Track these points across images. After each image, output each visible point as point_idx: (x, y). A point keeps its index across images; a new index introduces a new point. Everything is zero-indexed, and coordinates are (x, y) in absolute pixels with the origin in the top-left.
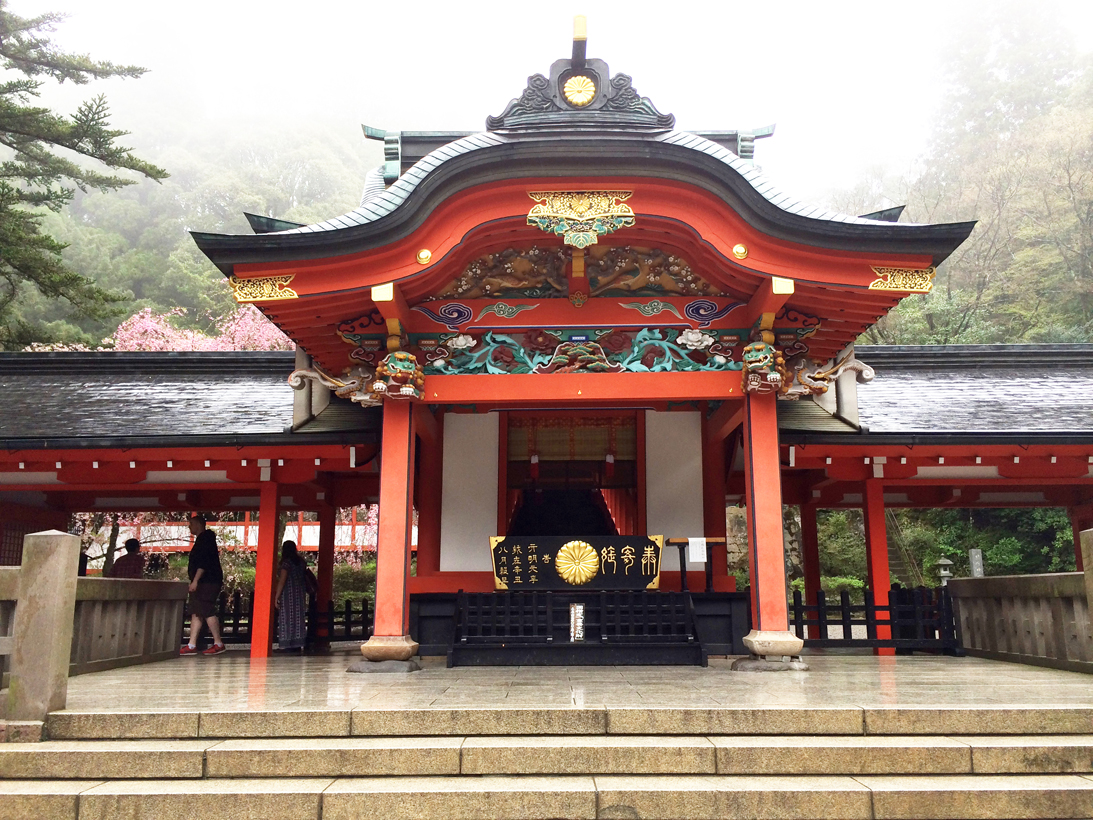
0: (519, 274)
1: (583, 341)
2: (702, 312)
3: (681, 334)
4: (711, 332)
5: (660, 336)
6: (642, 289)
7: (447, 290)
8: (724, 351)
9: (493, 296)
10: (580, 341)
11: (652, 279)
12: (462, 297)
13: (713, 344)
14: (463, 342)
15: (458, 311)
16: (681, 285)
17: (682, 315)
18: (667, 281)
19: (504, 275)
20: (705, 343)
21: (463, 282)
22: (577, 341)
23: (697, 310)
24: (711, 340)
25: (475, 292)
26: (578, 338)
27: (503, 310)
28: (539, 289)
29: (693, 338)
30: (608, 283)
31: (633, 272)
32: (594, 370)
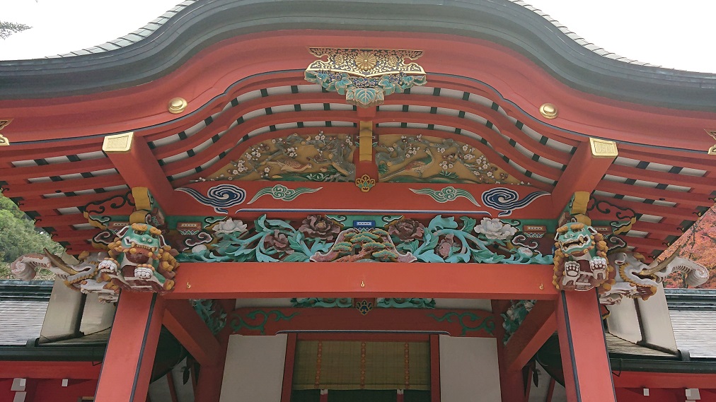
1: (369, 227)
2: (501, 200)
3: (478, 223)
4: (513, 221)
5: (456, 225)
6: (434, 176)
7: (221, 172)
8: (529, 242)
10: (365, 227)
11: (445, 167)
13: (516, 234)
14: (229, 227)
15: (229, 193)
16: (477, 173)
17: (480, 202)
18: (461, 170)
19: (286, 159)
20: (507, 233)
21: (240, 164)
22: (362, 227)
23: (496, 198)
24: (514, 231)
25: (252, 175)
26: (364, 224)
27: (281, 192)
28: (324, 174)
29: (493, 228)
30: (398, 171)
31: (427, 159)
32: (380, 259)
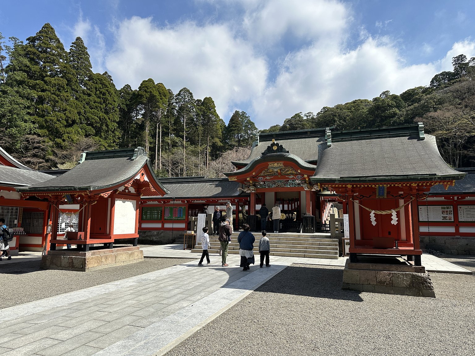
0: (271, 172)
1: (280, 182)
2: (299, 177)
4: (300, 180)
6: (289, 174)
7: (260, 175)
9: (266, 176)
11: (291, 172)
12: (262, 176)
13: (301, 182)
14: (262, 183)
15: (261, 178)
16: (296, 173)
17: (296, 178)
18: (293, 172)
20: (299, 182)
21: (262, 173)
25: (264, 175)
27: (268, 178)
29: (297, 181)
30: (284, 173)
31: (288, 171)
32: (282, 187)
